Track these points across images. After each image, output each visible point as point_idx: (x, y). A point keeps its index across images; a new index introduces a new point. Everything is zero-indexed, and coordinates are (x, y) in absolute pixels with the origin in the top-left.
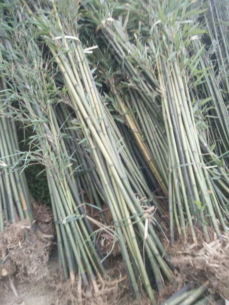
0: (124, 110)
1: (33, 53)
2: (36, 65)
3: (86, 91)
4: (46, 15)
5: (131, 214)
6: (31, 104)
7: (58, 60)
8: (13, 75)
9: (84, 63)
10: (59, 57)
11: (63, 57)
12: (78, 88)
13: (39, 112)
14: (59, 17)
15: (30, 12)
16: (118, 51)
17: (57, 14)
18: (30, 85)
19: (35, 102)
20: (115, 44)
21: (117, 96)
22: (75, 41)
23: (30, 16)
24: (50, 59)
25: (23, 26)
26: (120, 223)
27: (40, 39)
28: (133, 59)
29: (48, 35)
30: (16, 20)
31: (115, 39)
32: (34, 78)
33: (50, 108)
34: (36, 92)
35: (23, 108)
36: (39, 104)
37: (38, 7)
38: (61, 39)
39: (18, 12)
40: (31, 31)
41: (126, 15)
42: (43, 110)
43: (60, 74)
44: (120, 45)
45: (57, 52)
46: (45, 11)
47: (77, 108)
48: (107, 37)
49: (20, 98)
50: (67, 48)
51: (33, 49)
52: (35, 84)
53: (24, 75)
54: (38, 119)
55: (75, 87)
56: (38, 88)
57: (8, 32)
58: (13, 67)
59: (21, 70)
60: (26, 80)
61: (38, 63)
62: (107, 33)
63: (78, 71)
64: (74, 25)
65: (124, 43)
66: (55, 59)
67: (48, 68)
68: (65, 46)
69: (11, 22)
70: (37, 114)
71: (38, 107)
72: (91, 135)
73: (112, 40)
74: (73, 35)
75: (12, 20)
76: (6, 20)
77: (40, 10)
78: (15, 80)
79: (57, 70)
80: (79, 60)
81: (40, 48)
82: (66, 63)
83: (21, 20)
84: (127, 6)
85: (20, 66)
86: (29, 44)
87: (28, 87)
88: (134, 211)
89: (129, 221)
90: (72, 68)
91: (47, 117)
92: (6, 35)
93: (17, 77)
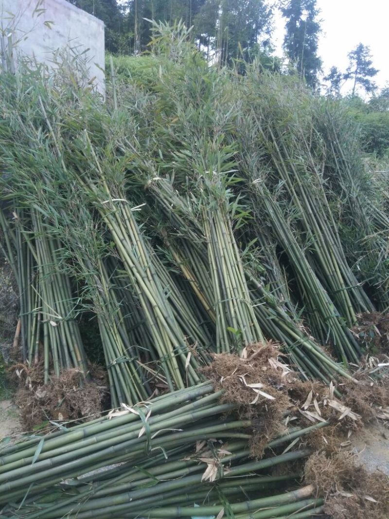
0: (179, 261)
1: (85, 217)
2: (87, 227)
3: (132, 244)
4: (95, 184)
5: (174, 348)
6: (83, 260)
7: (106, 221)
8: (68, 236)
9: (131, 219)
10: (107, 217)
11: (111, 217)
12: (124, 242)
13: (90, 266)
14: (107, 184)
15: (82, 183)
16: (165, 206)
17: (104, 182)
18: (82, 244)
19: (86, 258)
20: (161, 200)
21: (171, 248)
22: (122, 202)
23: (82, 186)
24: (99, 220)
25: (76, 196)
26: (165, 358)
27: (90, 205)
28: (180, 211)
29: (97, 201)
30: (69, 192)
31: (161, 196)
32: (85, 237)
33: (100, 262)
34: (87, 249)
35: (77, 264)
36: (90, 259)
37: (88, 177)
38: (109, 202)
39: (71, 185)
40: (82, 199)
41: (172, 172)
42: (93, 264)
43: (109, 231)
44: (167, 200)
45: (105, 214)
46: (94, 181)
47: (124, 260)
48: (154, 194)
49: (73, 255)
50: (115, 209)
51: (84, 213)
52: (86, 242)
53: (76, 236)
54: (89, 272)
55: (121, 241)
56: (89, 246)
57: (63, 203)
58: (67, 230)
59: (74, 232)
60: (78, 240)
61: (89, 225)
62: (154, 191)
63: (125, 227)
64: (121, 188)
65: (171, 197)
66: (103, 220)
67: (98, 228)
68: (113, 209)
69: (65, 194)
70: (88, 268)
71: (89, 262)
72: (137, 282)
73: (159, 197)
74: (121, 198)
75: (66, 192)
76: (61, 193)
77: (90, 181)
78: (69, 241)
79: (106, 228)
80: (126, 218)
81: (91, 211)
82: (113, 223)
83: (74, 192)
84: (174, 164)
85: (73, 229)
86: (81, 210)
87: (80, 246)
88: (176, 344)
89: (173, 355)
90: (119, 225)
91: (98, 270)
92: (61, 205)
93: (70, 238)
